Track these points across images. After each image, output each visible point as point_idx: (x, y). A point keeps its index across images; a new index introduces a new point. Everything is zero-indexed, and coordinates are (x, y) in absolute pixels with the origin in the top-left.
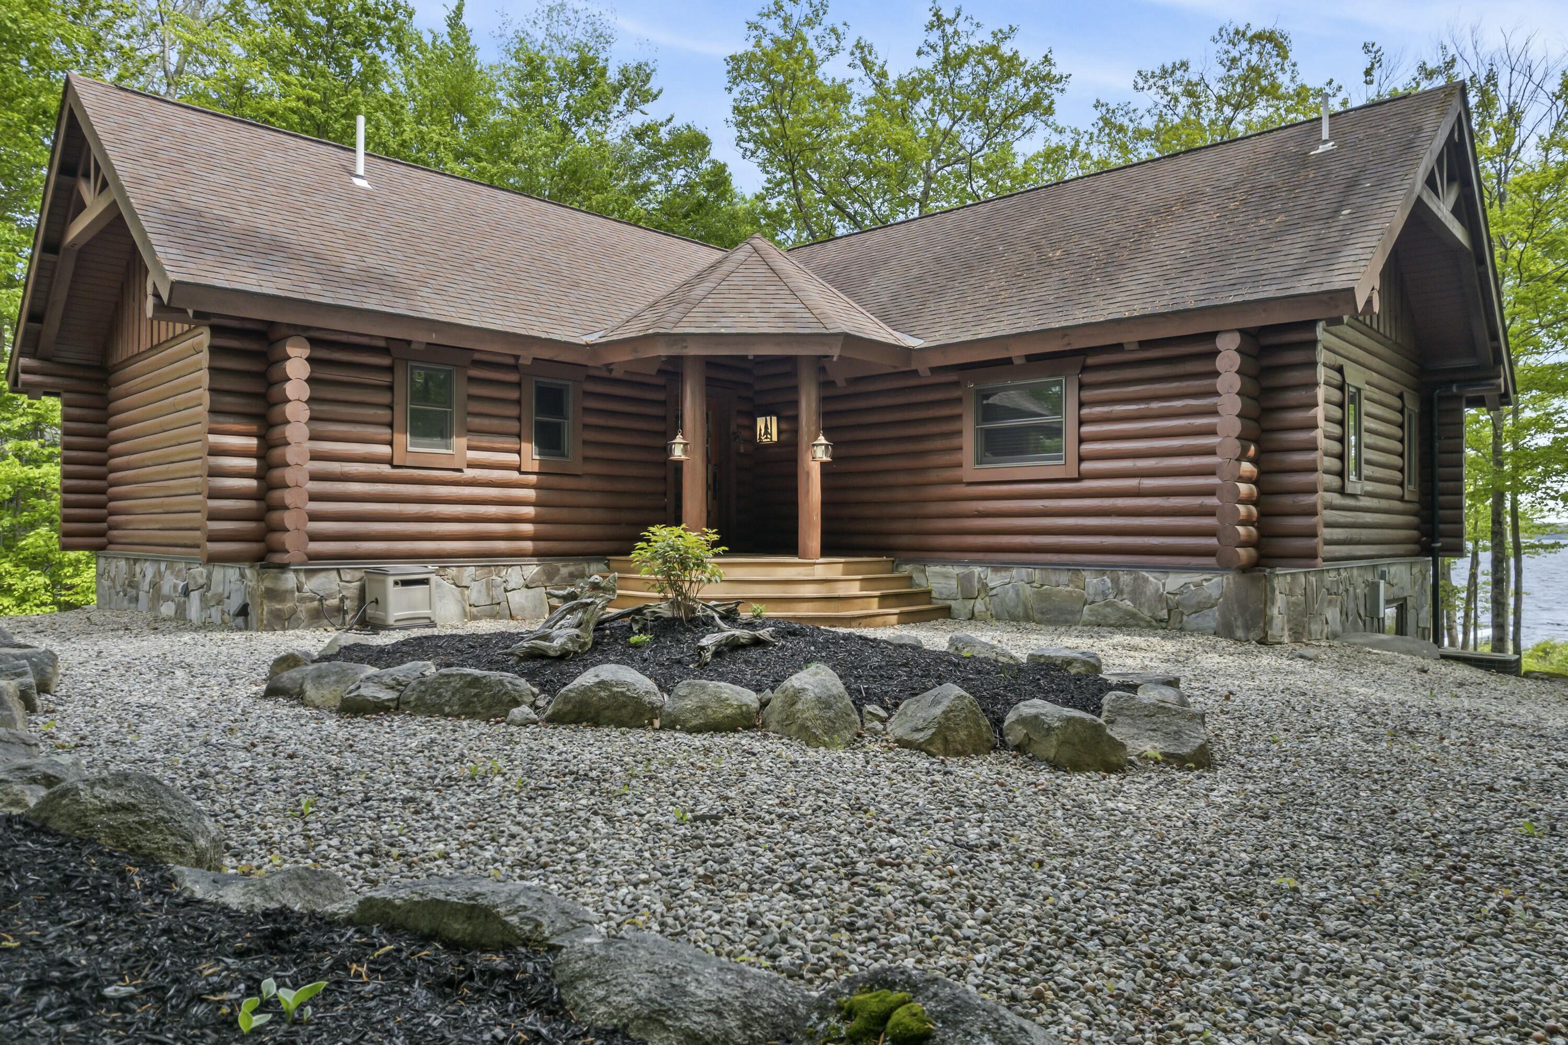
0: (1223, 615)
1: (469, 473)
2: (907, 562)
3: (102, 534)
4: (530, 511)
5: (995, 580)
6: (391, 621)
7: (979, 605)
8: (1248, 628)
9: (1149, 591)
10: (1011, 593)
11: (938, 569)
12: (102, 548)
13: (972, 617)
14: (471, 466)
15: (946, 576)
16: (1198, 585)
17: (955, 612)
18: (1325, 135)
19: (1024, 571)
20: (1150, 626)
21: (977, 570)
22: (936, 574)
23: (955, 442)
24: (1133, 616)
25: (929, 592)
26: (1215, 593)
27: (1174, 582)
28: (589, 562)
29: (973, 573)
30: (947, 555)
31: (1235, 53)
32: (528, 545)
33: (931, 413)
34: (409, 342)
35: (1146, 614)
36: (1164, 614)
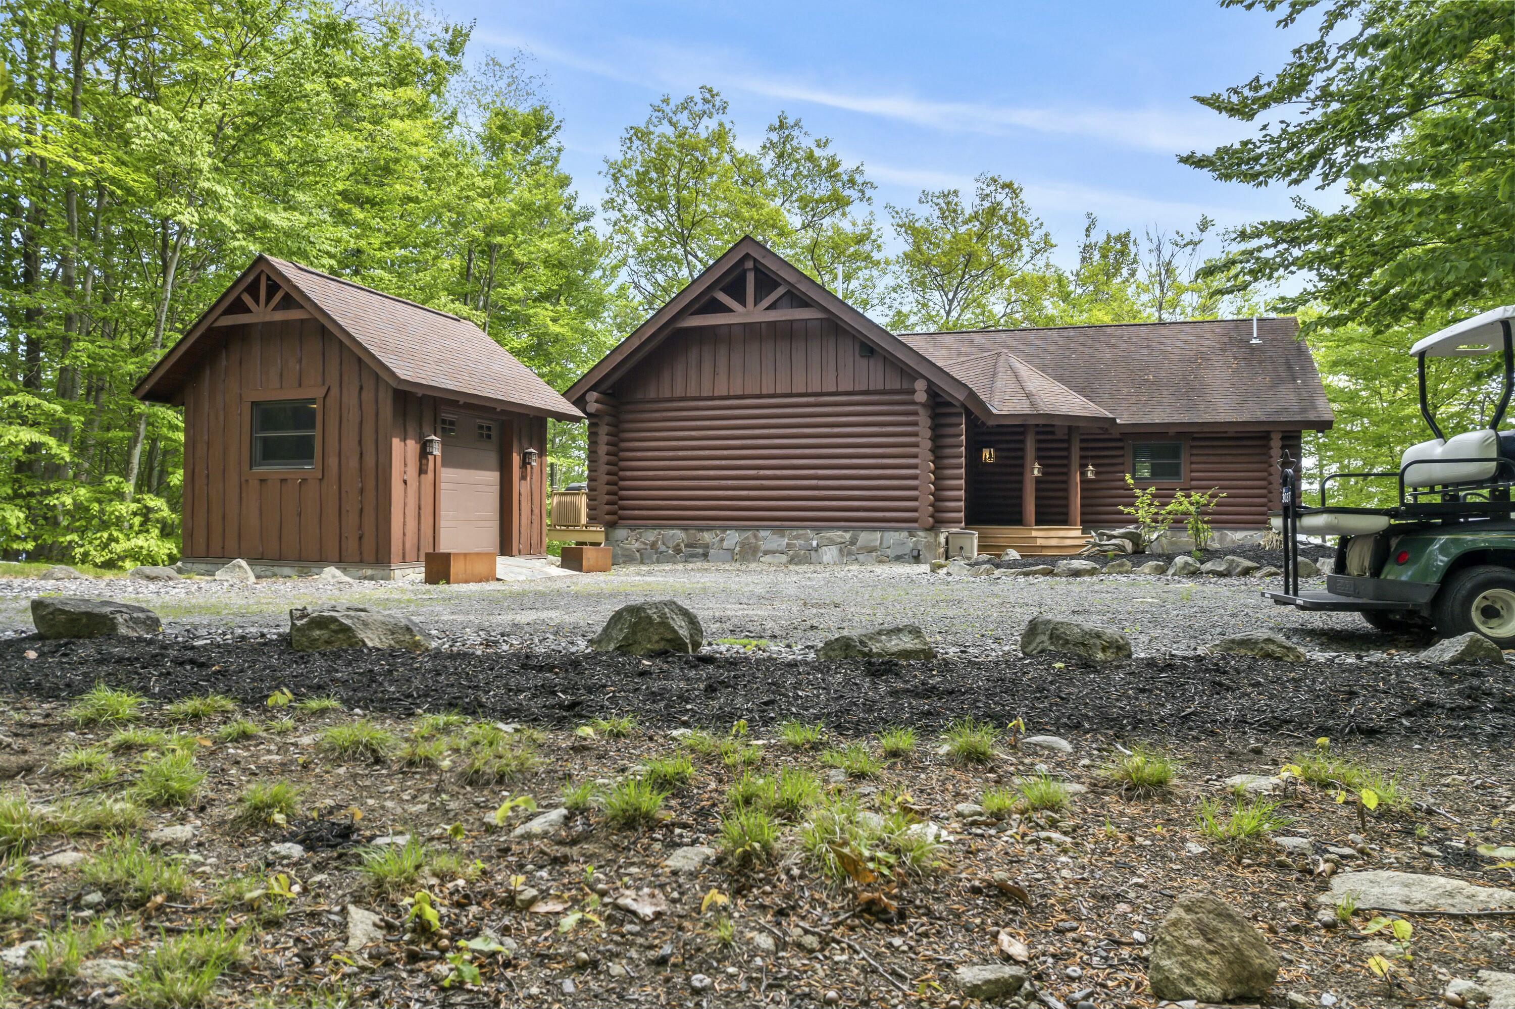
16: (1252, 536)
18: (1255, 334)
23: (1119, 468)
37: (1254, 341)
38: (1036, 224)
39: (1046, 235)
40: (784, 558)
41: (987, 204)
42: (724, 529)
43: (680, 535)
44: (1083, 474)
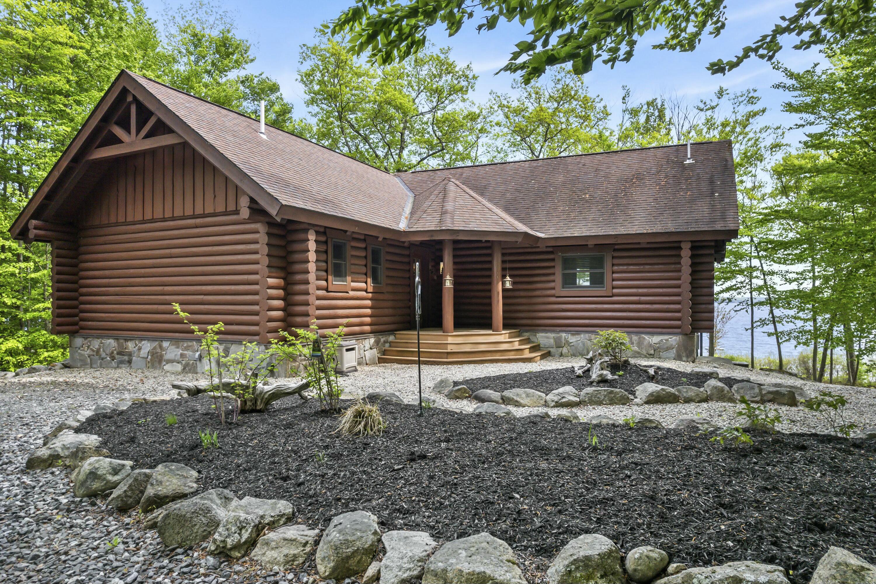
0: (677, 351)
1: (352, 293)
2: (527, 331)
3: (75, 324)
4: (368, 311)
5: (572, 339)
6: (345, 370)
7: (565, 350)
8: (687, 357)
9: (646, 343)
10: (581, 345)
11: (543, 334)
12: (76, 332)
13: (561, 355)
14: (353, 290)
15: (548, 338)
16: (667, 340)
17: (552, 354)
18: (689, 156)
19: (587, 335)
20: (646, 357)
21: (564, 335)
22: (542, 337)
23: (551, 278)
24: (638, 353)
25: (539, 345)
26: (674, 343)
27: (655, 339)
28: (389, 335)
29: (561, 336)
30: (547, 328)
31: (559, 77)
32: (367, 328)
33: (538, 265)
34: (346, 231)
35: (644, 352)
36: (652, 352)
37: (688, 162)
38: (597, 100)
39: (605, 107)
40: (179, 367)
41: (560, 86)
42: (142, 339)
43: (111, 343)
44: (503, 284)
